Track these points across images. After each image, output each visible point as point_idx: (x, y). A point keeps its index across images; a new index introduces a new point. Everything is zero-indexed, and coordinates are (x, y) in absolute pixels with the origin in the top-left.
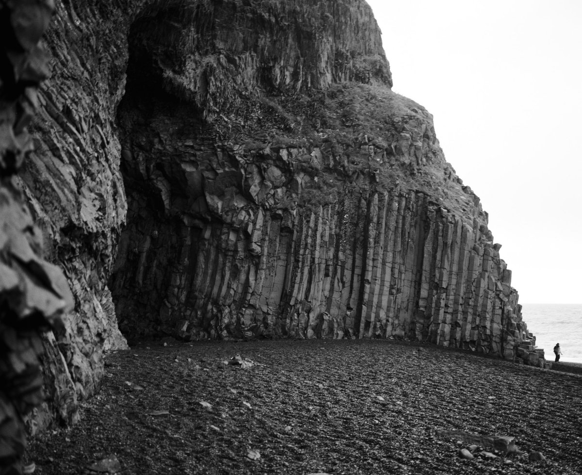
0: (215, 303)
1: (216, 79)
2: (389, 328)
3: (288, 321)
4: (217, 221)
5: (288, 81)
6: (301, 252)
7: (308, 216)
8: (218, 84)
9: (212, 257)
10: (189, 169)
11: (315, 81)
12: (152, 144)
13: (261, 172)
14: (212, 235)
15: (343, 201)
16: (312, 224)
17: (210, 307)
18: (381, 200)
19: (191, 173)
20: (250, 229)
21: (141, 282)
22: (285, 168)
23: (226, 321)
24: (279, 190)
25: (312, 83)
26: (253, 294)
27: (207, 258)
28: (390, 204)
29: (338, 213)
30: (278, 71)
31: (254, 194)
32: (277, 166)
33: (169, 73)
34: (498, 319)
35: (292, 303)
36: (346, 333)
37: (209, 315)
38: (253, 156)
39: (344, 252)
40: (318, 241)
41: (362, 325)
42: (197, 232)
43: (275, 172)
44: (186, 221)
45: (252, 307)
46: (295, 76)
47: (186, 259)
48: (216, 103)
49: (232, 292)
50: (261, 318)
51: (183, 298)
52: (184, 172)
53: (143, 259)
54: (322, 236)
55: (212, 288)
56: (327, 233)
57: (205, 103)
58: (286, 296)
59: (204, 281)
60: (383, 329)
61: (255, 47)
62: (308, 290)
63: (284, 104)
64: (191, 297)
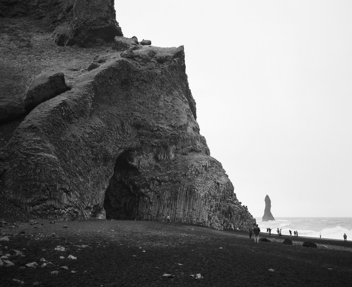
0: (143, 214)
1: (142, 162)
2: (182, 220)
3: (158, 218)
4: (143, 195)
5: (162, 158)
6: (162, 201)
7: (164, 193)
8: (143, 162)
9: (142, 203)
10: (136, 183)
11: (169, 157)
12: (129, 178)
13: (153, 183)
14: (142, 198)
15: (172, 189)
16: (164, 195)
17: (141, 215)
18: (181, 188)
19: (137, 184)
20: (150, 196)
21: (127, 209)
22: (158, 181)
23: (145, 218)
24: (157, 187)
25: (168, 158)
26: (150, 212)
27: (141, 203)
28: (183, 189)
29: (171, 192)
30: (159, 156)
31: (151, 188)
32: (157, 181)
33: (130, 162)
34: (207, 217)
35: (159, 214)
36: (172, 221)
37: (141, 217)
38: (151, 179)
39: (172, 201)
40: (165, 199)
41: (176, 219)
42: (139, 197)
43: (156, 182)
44: (136, 195)
45: (150, 215)
46: (164, 156)
47: (137, 204)
48: (142, 167)
49: (146, 211)
50: (152, 217)
51: (136, 213)
52: (135, 183)
53: (128, 204)
54: (166, 198)
55: (142, 210)
56: (168, 197)
57: (139, 167)
58: (158, 212)
59: (140, 209)
60: (181, 220)
61: (153, 151)
62: (163, 211)
63: (161, 164)
64: (138, 213)
